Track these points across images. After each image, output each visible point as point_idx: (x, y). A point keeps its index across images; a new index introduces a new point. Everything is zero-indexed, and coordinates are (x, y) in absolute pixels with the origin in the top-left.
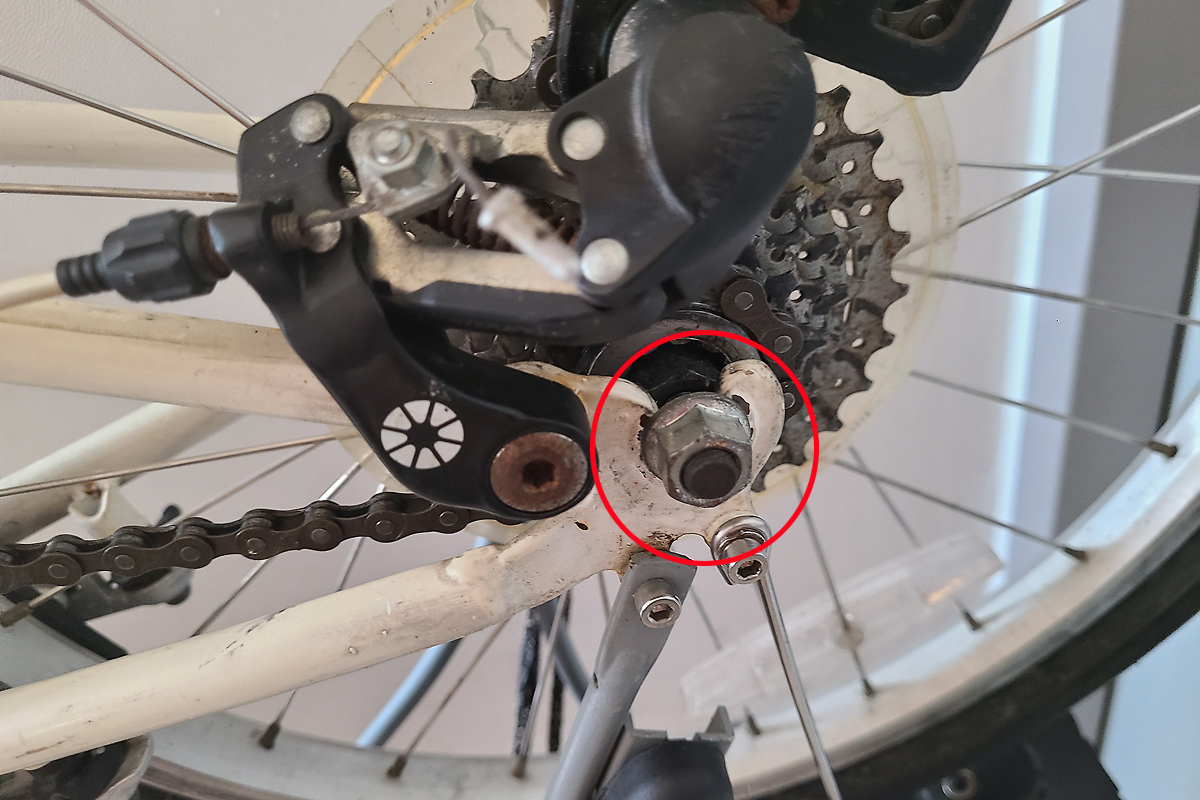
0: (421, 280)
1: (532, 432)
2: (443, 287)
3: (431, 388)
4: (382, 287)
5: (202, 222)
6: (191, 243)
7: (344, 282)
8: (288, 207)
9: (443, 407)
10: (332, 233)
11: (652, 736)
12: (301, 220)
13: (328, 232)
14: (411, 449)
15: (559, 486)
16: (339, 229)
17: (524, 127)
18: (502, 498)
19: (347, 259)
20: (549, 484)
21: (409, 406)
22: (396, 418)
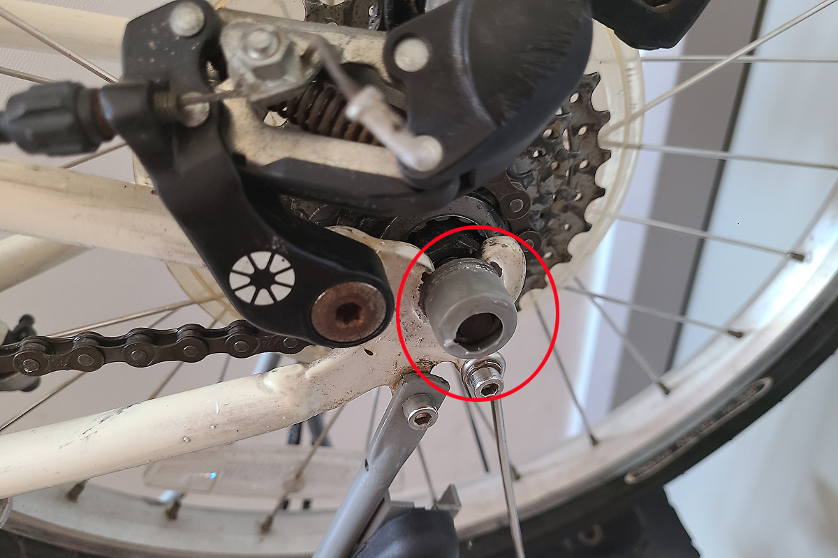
0: (272, 156)
1: (348, 282)
2: (289, 163)
3: (273, 242)
4: (240, 159)
5: (94, 94)
6: (84, 110)
7: (208, 151)
8: (165, 87)
9: (281, 258)
10: (202, 112)
11: (404, 506)
12: (178, 99)
13: (199, 111)
14: (252, 289)
15: (363, 324)
16: (208, 109)
17: (362, 41)
18: (318, 330)
19: (213, 133)
20: (356, 321)
21: (255, 256)
22: (242, 264)
